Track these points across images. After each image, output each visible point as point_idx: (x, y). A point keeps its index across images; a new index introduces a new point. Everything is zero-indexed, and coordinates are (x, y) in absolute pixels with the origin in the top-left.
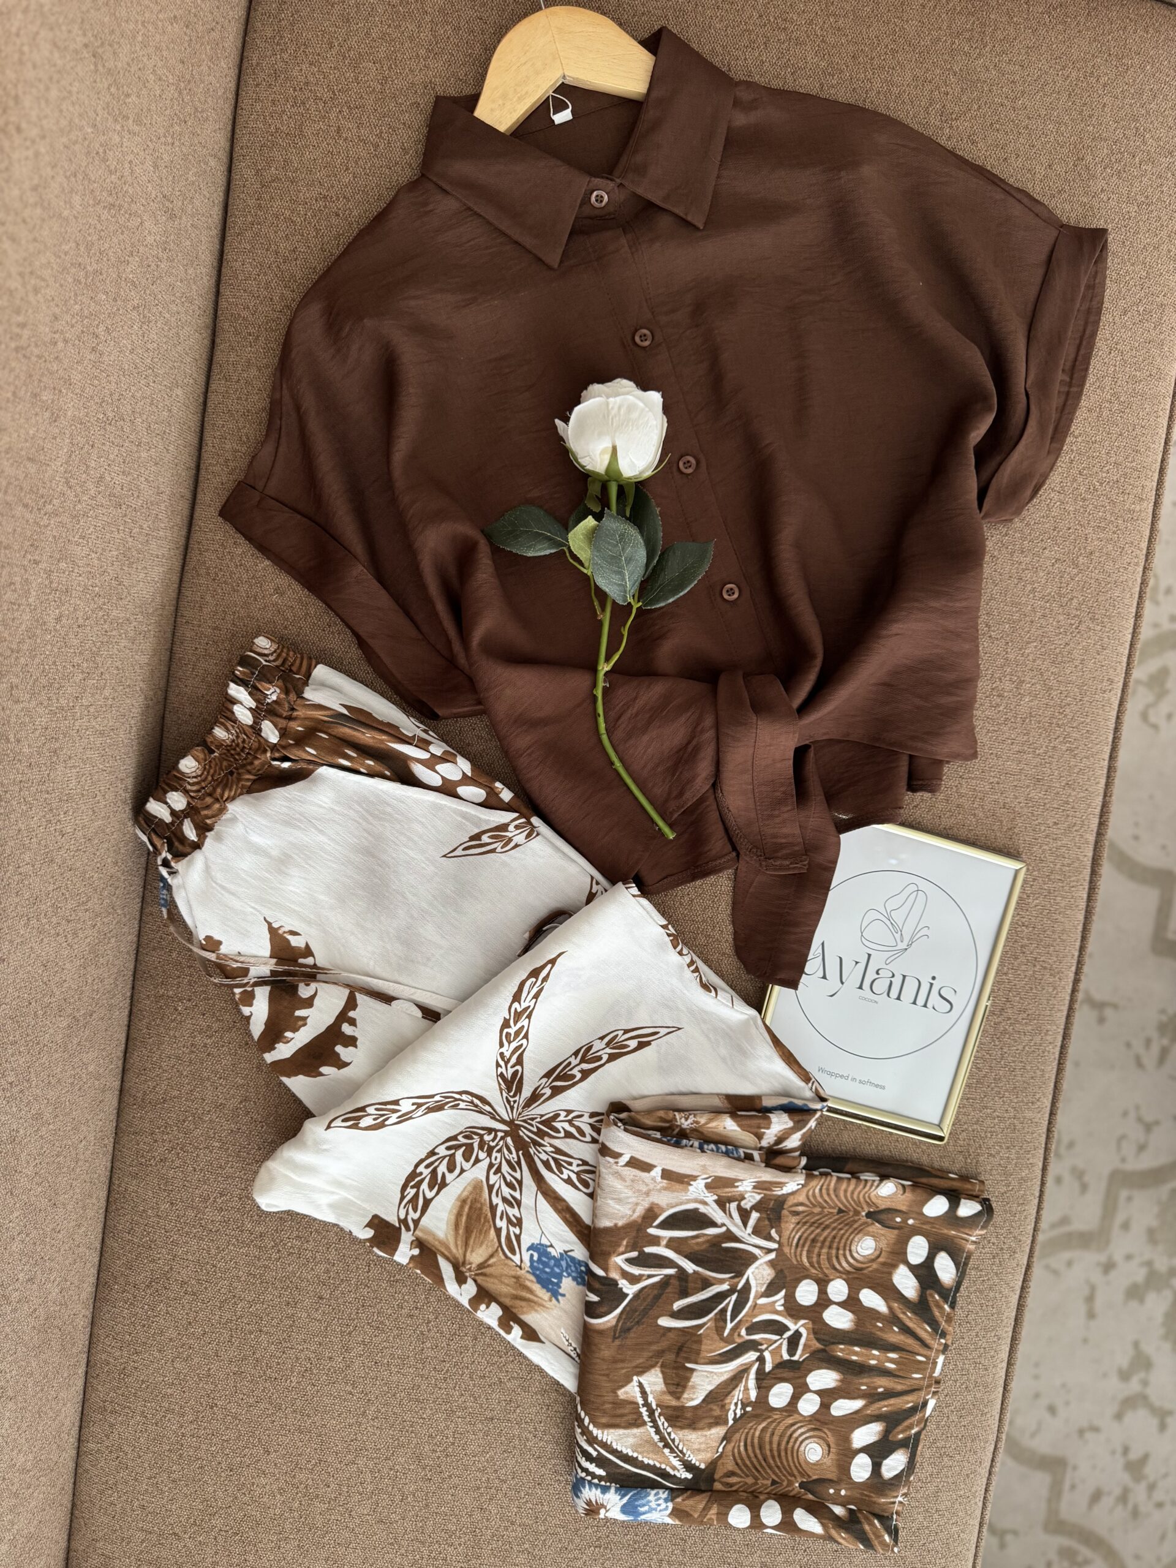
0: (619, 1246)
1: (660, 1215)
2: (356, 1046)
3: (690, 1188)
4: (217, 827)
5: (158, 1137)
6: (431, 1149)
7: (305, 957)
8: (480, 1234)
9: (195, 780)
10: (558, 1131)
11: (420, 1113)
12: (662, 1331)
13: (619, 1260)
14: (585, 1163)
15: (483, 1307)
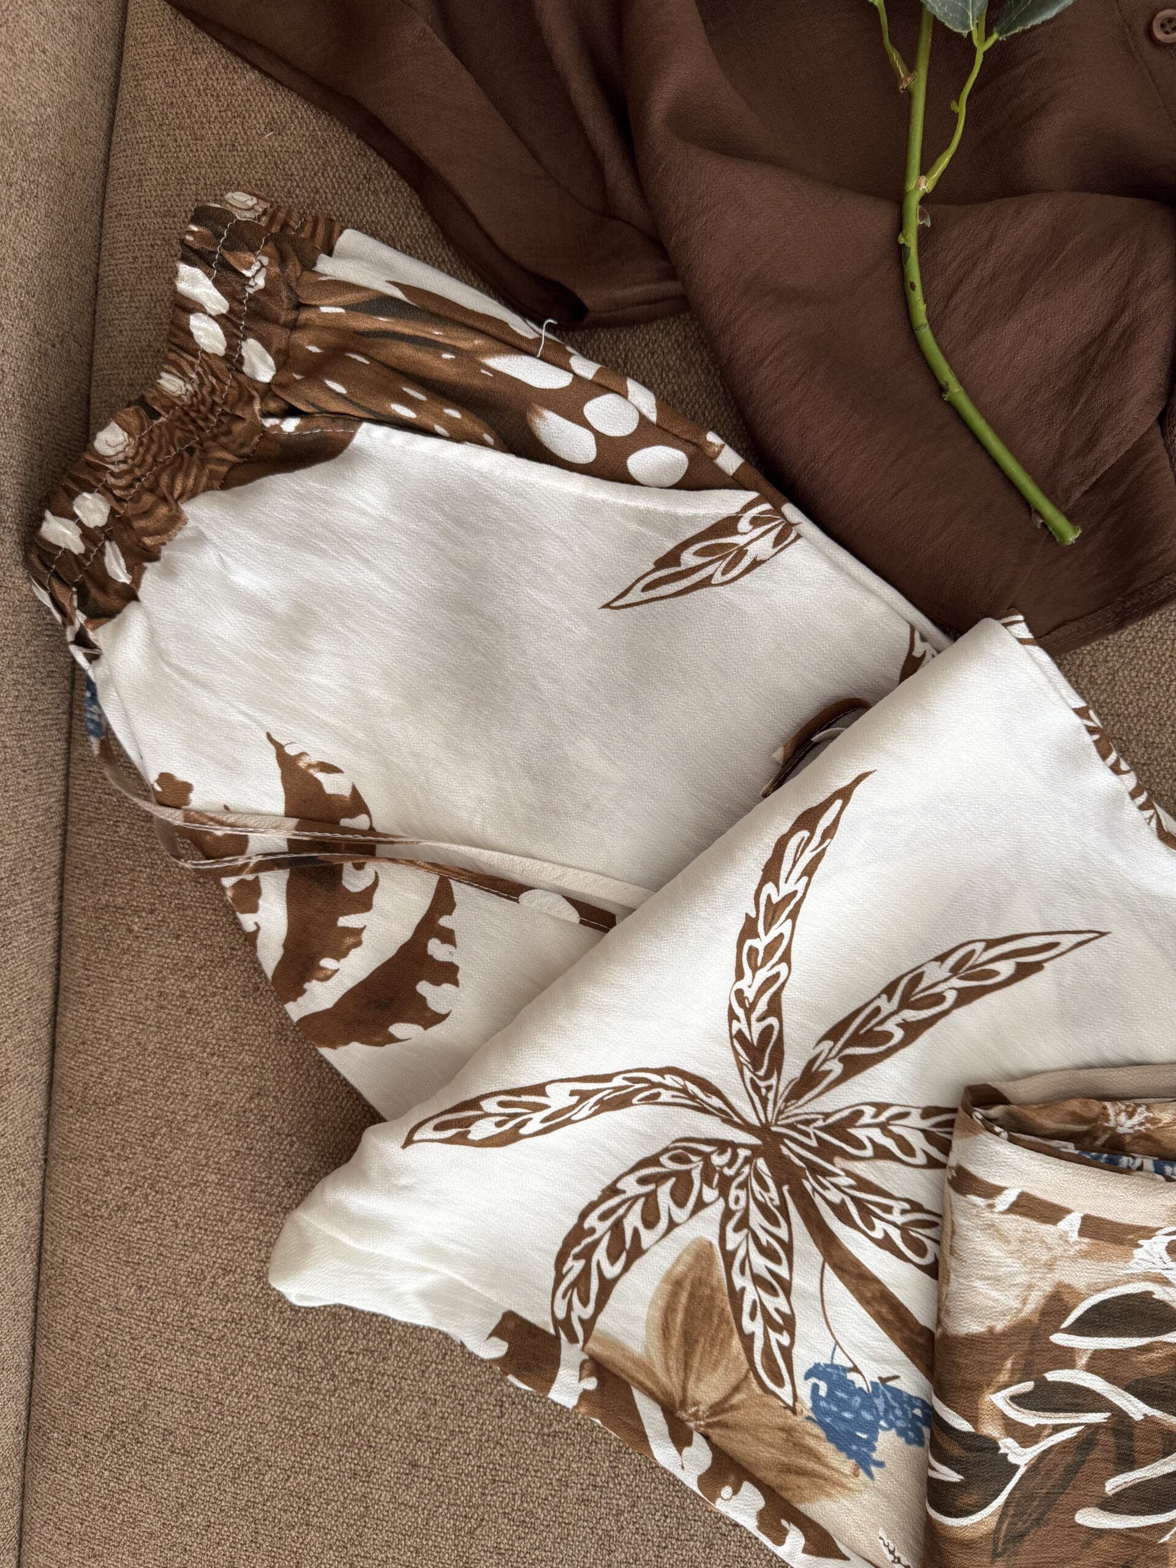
0: (999, 1371)
1: (1074, 1307)
2: (456, 983)
3: (1137, 1252)
4: (165, 552)
5: (112, 1165)
6: (608, 1182)
7: (352, 815)
8: (712, 1346)
9: (123, 467)
10: (860, 1145)
11: (586, 1112)
12: (1083, 1537)
13: (999, 1400)
14: (916, 1207)
15: (726, 1491)
